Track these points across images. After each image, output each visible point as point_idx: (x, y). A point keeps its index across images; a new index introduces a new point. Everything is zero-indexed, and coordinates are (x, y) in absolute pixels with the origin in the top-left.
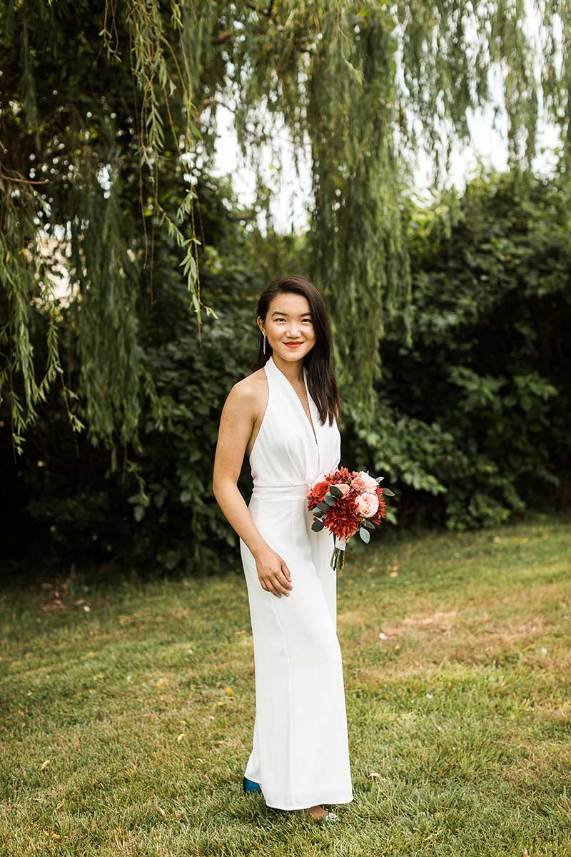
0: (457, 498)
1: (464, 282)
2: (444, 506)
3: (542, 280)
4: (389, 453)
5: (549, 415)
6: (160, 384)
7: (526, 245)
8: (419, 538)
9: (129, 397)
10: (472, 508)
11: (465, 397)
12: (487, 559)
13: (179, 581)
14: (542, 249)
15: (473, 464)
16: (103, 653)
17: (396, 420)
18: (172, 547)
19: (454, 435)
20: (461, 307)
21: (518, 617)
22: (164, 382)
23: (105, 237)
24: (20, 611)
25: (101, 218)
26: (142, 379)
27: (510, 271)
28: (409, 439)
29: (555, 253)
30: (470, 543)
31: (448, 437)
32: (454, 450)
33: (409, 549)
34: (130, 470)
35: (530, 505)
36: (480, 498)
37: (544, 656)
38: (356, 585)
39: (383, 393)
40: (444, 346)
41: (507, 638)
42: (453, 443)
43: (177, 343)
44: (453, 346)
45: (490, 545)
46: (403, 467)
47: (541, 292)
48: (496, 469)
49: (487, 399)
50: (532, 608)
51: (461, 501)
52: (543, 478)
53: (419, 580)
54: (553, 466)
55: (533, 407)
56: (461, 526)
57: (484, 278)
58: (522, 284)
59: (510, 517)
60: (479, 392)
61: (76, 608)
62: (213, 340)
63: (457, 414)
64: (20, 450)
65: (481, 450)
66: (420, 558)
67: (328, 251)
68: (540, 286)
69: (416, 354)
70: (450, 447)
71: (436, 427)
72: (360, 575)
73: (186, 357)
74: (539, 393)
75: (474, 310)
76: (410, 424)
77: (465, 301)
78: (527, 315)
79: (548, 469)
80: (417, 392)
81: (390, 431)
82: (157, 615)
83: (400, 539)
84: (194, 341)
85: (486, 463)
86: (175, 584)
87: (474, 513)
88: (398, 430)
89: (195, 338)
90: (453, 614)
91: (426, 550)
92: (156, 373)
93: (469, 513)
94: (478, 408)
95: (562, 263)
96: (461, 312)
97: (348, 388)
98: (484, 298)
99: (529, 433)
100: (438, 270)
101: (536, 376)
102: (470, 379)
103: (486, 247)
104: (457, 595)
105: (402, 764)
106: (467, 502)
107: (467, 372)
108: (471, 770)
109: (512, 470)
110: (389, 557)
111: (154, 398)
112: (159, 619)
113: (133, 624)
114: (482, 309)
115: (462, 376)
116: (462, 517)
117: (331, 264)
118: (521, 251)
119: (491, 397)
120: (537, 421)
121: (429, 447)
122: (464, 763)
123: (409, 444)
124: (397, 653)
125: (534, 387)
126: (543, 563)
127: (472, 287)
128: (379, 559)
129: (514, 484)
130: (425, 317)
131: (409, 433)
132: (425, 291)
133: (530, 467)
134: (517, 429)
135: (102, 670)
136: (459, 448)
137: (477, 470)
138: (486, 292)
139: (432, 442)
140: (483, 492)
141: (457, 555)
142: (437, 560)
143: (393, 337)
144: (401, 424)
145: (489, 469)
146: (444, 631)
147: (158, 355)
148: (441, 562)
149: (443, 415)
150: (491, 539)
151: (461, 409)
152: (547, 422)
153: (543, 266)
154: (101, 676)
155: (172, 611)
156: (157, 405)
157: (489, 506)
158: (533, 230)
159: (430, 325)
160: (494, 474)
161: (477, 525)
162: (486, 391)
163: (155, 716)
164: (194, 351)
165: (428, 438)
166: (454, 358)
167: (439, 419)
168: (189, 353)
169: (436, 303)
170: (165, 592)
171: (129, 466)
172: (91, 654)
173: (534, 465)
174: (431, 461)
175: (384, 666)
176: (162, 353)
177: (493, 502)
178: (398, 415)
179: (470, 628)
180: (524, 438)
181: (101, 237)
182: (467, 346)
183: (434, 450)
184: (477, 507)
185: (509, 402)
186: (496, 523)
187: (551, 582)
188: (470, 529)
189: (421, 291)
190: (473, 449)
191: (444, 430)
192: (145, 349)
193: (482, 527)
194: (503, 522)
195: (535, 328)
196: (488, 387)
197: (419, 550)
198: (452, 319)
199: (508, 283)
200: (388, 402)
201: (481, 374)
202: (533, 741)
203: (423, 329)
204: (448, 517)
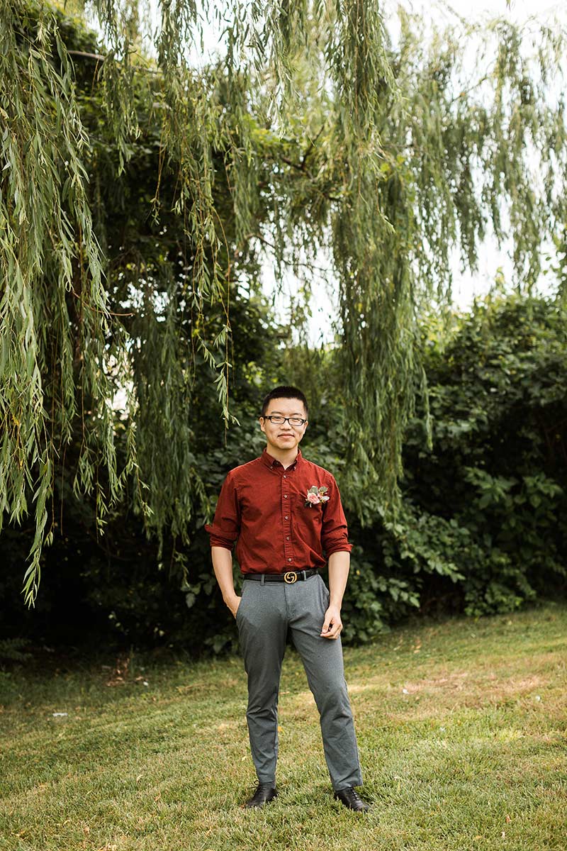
0: (475, 588)
1: (475, 394)
2: (463, 595)
3: (544, 392)
4: (412, 543)
5: (555, 512)
6: (209, 485)
7: (531, 360)
8: (440, 624)
9: (181, 496)
10: (487, 596)
11: (480, 496)
12: (499, 638)
13: (227, 660)
14: (544, 364)
15: (488, 556)
16: (170, 710)
17: (418, 517)
18: (218, 632)
19: (469, 530)
20: (473, 415)
21: (519, 676)
22: (212, 483)
23: (163, 360)
24: (88, 687)
25: (160, 344)
26: (193, 480)
27: (516, 384)
28: (430, 533)
29: (555, 367)
30: (485, 626)
31: (465, 531)
32: (470, 544)
33: (431, 632)
34: (177, 560)
35: (540, 594)
36: (495, 587)
37: (537, 702)
38: (383, 659)
39: (405, 493)
40: (459, 451)
41: (509, 690)
42: (470, 537)
43: (223, 449)
44: (467, 451)
45: (504, 627)
46: (426, 555)
47: (543, 402)
48: (509, 561)
49: (500, 496)
50: (531, 670)
51: (478, 591)
52: (552, 568)
53: (439, 653)
54: (560, 558)
55: (541, 505)
56: (478, 612)
57: (493, 390)
58: (527, 396)
59: (522, 604)
60: (492, 491)
61: (137, 683)
62: (254, 446)
63: (472, 511)
64: (102, 531)
65: (495, 544)
66: (441, 638)
67: (355, 368)
68: (542, 397)
69: (434, 457)
70: (467, 541)
71: (454, 523)
72: (386, 653)
73: (231, 462)
74: (546, 492)
75: (485, 419)
76: (430, 519)
77: (476, 411)
78: (533, 423)
79: (556, 561)
80: (437, 491)
81: (413, 526)
82: (210, 685)
83: (423, 624)
84: (238, 448)
85: (500, 556)
86: (223, 663)
87: (490, 601)
88: (419, 526)
89: (239, 445)
90: (465, 675)
91: (446, 632)
92: (206, 475)
93: (485, 601)
94: (492, 506)
95: (561, 377)
96: (473, 420)
97: (374, 486)
98: (493, 408)
99: (538, 528)
100: (453, 383)
101: (543, 477)
102: (484, 479)
103: (495, 362)
104: (470, 662)
105: (419, 771)
106: (484, 590)
107: (481, 473)
108: (472, 774)
109: (524, 562)
110: (413, 638)
111: (203, 497)
112: (212, 688)
113: (190, 692)
114: (492, 418)
115: (476, 476)
116: (479, 605)
117: (358, 380)
118: (525, 366)
119: (503, 495)
120: (544, 517)
121: (448, 540)
122: (467, 769)
123: (430, 537)
124: (417, 702)
125: (541, 486)
126: (548, 639)
127: (483, 398)
128: (404, 640)
129: (525, 574)
130: (441, 424)
131: (430, 528)
132: (441, 402)
133: (540, 559)
134: (528, 525)
135: (172, 721)
136: (475, 542)
137: (492, 562)
138: (495, 402)
139: (450, 536)
140: (497, 582)
141: (474, 636)
142: (455, 640)
143: (413, 442)
144: (423, 520)
145: (503, 560)
146: (456, 686)
147: (207, 460)
148: (458, 641)
149: (461, 512)
150: (504, 623)
151: (477, 506)
152: (554, 518)
153: (545, 379)
154: (171, 724)
155: (223, 681)
156: (206, 503)
157: (503, 594)
158: (536, 347)
159: (446, 431)
160: (508, 565)
161: (493, 612)
162: (499, 490)
163: (221, 747)
164: (238, 457)
165: (447, 532)
166: (468, 461)
167: (457, 515)
168: (234, 459)
169: (451, 412)
170: (214, 668)
171: (177, 556)
172: (159, 712)
173: (544, 557)
174: (450, 552)
175: (406, 711)
176: (210, 459)
177: (507, 591)
178: (420, 512)
179: (479, 684)
180: (534, 533)
181: (160, 360)
182: (481, 451)
183: (453, 543)
184: (493, 595)
185: (519, 500)
186: (510, 609)
187: (551, 651)
188: (486, 615)
189: (438, 402)
190: (488, 543)
191: (460, 526)
192: (195, 455)
193: (497, 613)
194: (516, 608)
195: (541, 434)
196: (502, 486)
197: (439, 632)
198: (465, 426)
199: (514, 394)
200: (410, 500)
201: (494, 475)
202: (522, 756)
203: (441, 436)
204: (466, 604)
